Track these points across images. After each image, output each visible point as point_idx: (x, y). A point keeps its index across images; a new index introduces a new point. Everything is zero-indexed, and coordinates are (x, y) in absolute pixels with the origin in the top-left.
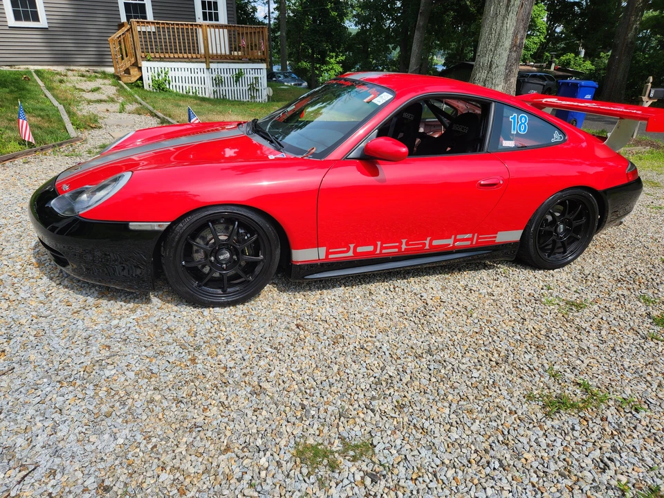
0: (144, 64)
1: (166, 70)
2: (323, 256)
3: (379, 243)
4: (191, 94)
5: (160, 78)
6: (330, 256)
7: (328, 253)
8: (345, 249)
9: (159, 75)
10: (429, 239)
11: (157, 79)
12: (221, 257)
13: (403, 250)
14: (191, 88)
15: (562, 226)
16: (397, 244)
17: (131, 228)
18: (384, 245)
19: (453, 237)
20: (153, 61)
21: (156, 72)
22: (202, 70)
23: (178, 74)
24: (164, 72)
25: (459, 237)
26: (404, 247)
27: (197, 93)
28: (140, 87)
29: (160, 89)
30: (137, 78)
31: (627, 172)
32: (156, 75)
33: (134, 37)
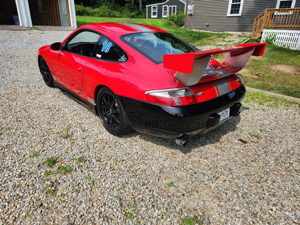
0: (265, 31)
1: (276, 33)
4: (286, 47)
5: (271, 37)
6: (57, 81)
9: (270, 36)
10: (73, 87)
11: (269, 38)
14: (287, 44)
15: (111, 109)
18: (65, 84)
20: (270, 29)
21: (270, 34)
22: (298, 34)
23: (281, 36)
24: (274, 35)
25: (79, 91)
27: (290, 47)
28: (258, 42)
29: (268, 43)
30: (259, 37)
31: (146, 93)
32: (269, 36)
33: (264, 18)
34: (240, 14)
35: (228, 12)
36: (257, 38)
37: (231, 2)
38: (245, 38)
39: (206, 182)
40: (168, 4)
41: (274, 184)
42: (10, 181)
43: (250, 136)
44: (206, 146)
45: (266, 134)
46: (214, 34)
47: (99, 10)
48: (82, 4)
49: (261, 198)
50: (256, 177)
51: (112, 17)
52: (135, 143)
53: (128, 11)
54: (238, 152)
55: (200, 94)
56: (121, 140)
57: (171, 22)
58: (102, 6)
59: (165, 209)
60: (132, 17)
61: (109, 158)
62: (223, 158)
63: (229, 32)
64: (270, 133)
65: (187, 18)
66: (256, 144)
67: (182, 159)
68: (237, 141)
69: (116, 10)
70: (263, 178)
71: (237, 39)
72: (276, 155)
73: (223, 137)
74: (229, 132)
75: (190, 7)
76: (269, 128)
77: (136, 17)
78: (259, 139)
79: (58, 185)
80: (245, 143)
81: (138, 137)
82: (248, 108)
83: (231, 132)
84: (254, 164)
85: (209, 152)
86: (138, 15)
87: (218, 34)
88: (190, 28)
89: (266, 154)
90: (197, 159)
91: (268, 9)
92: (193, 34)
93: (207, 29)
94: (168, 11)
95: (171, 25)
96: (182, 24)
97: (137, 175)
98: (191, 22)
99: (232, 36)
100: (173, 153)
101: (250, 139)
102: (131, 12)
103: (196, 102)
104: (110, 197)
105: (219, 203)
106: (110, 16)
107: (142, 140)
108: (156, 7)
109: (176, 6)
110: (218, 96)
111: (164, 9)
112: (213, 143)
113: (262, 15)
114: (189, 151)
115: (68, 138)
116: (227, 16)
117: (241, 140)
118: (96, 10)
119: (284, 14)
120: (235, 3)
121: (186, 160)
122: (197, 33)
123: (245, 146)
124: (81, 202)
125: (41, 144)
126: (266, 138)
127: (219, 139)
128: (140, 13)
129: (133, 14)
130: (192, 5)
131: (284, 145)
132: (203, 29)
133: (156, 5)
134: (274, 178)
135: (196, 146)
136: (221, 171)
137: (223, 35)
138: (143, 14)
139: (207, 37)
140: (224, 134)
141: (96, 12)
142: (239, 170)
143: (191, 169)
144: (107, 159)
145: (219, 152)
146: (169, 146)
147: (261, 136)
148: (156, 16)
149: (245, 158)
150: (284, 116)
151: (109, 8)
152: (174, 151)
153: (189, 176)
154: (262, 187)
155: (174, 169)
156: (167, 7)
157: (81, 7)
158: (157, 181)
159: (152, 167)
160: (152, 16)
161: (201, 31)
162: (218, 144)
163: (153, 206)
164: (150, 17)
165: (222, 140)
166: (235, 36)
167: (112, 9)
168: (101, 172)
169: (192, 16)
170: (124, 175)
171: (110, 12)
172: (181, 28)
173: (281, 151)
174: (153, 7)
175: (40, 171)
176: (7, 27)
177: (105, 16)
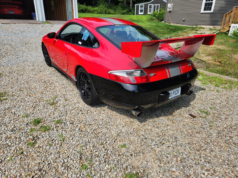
0: (233, 25)
21: (237, 28)
28: (227, 34)
29: (235, 35)
30: (227, 30)
31: (109, 72)
32: (236, 30)
33: (232, 14)
34: (212, 11)
35: (202, 9)
36: (225, 31)
37: (204, 1)
38: (215, 31)
39: (153, 147)
40: (153, 3)
41: (211, 153)
42: (5, 134)
43: (199, 112)
44: (160, 118)
45: (215, 111)
46: (189, 28)
47: (97, 8)
48: (85, 4)
49: (197, 163)
50: (197, 146)
51: (107, 14)
52: (103, 112)
53: (120, 9)
54: (186, 125)
55: (152, 75)
56: (92, 109)
57: (154, 17)
58: (100, 5)
59: (114, 164)
60: (124, 14)
61: (80, 122)
62: (172, 129)
63: (202, 26)
64: (218, 110)
65: (167, 14)
66: (204, 119)
67: (137, 127)
68: (187, 116)
69: (111, 8)
70: (203, 147)
71: (208, 31)
72: (220, 129)
73: (176, 111)
74: (182, 107)
75: (169, 5)
76: (219, 106)
77: (127, 14)
78: (207, 115)
79: (38, 139)
80: (194, 118)
81: (106, 107)
82: (204, 89)
83: (184, 108)
84: (198, 135)
85: (161, 122)
86: (128, 12)
87: (192, 27)
88: (168, 22)
89: (210, 128)
90: (150, 127)
91: (236, 7)
92: (170, 27)
93: (183, 23)
94: (152, 9)
95: (153, 20)
96: (162, 19)
97: (99, 137)
98: (170, 18)
99: (204, 29)
100: (131, 122)
101: (199, 114)
102: (123, 10)
103: (149, 81)
104: (74, 152)
105: (159, 164)
106: (106, 13)
107: (109, 110)
108: (143, 6)
109: (159, 5)
110: (169, 77)
111: (149, 8)
112: (166, 116)
113: (231, 12)
114: (145, 121)
115: (53, 105)
116: (201, 12)
117: (191, 115)
118: (95, 9)
120: (208, 2)
121: (140, 128)
122: (174, 26)
123: (194, 120)
124: (51, 153)
125: (33, 108)
126: (214, 115)
127: (172, 113)
128: (130, 11)
129: (125, 11)
130: (171, 4)
131: (229, 121)
132: (180, 23)
133: (143, 4)
134: (213, 148)
135: (152, 117)
136: (167, 138)
137: (196, 29)
138: (132, 11)
139: (182, 30)
140: (177, 109)
141: (95, 10)
142: (184, 139)
143: (143, 135)
144: (79, 123)
145: (170, 123)
146: (130, 116)
147: (210, 112)
148: (142, 13)
149: (191, 129)
150: (235, 97)
151: (105, 7)
152: (133, 120)
153: (139, 140)
154: (200, 154)
155: (129, 134)
156: (152, 5)
157: (83, 7)
158: (113, 142)
159: (112, 131)
160: (140, 13)
161: (178, 25)
162: (170, 117)
163: (105, 162)
164: (137, 13)
165: (175, 114)
166: (207, 30)
167: (108, 7)
168: (71, 132)
169: (171, 12)
170: (88, 136)
171: (106, 10)
172: (162, 23)
173: (225, 126)
174: (140, 6)
175: (27, 128)
176: (27, 21)
177: (102, 13)
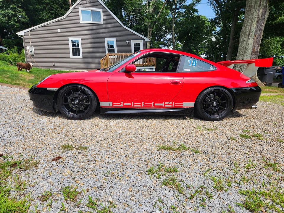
2: (111, 105)
3: (133, 103)
6: (114, 106)
7: (113, 104)
8: (120, 103)
10: (153, 103)
12: (76, 102)
13: (143, 106)
15: (215, 103)
16: (140, 104)
17: (48, 90)
18: (135, 104)
19: (163, 103)
25: (166, 103)
26: (143, 105)
119: (113, 57)
